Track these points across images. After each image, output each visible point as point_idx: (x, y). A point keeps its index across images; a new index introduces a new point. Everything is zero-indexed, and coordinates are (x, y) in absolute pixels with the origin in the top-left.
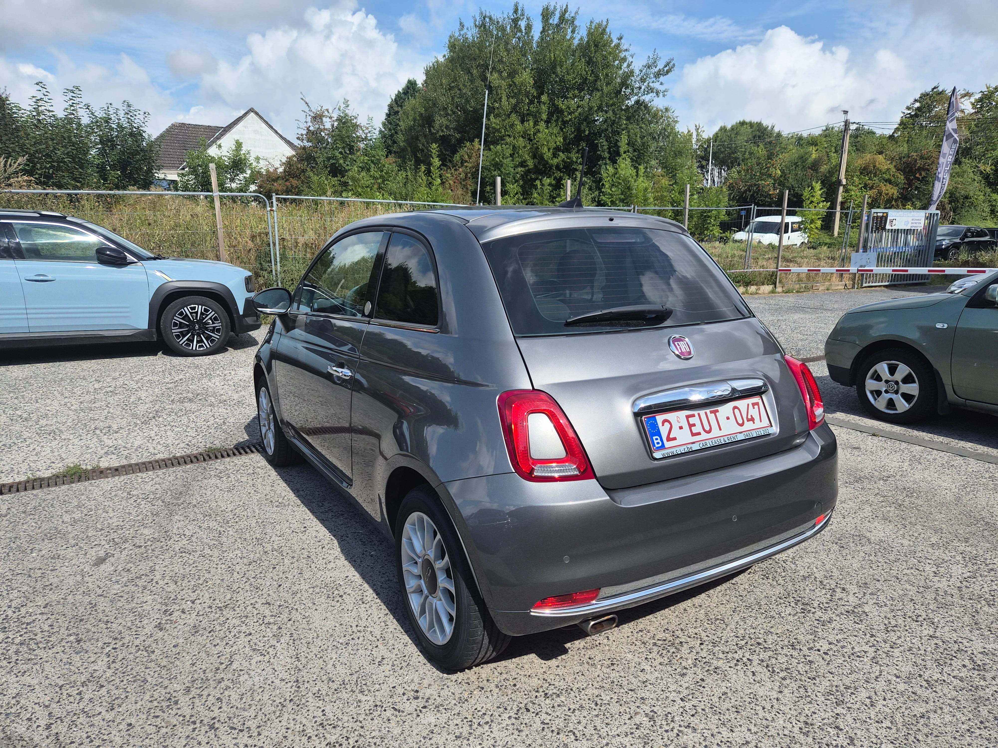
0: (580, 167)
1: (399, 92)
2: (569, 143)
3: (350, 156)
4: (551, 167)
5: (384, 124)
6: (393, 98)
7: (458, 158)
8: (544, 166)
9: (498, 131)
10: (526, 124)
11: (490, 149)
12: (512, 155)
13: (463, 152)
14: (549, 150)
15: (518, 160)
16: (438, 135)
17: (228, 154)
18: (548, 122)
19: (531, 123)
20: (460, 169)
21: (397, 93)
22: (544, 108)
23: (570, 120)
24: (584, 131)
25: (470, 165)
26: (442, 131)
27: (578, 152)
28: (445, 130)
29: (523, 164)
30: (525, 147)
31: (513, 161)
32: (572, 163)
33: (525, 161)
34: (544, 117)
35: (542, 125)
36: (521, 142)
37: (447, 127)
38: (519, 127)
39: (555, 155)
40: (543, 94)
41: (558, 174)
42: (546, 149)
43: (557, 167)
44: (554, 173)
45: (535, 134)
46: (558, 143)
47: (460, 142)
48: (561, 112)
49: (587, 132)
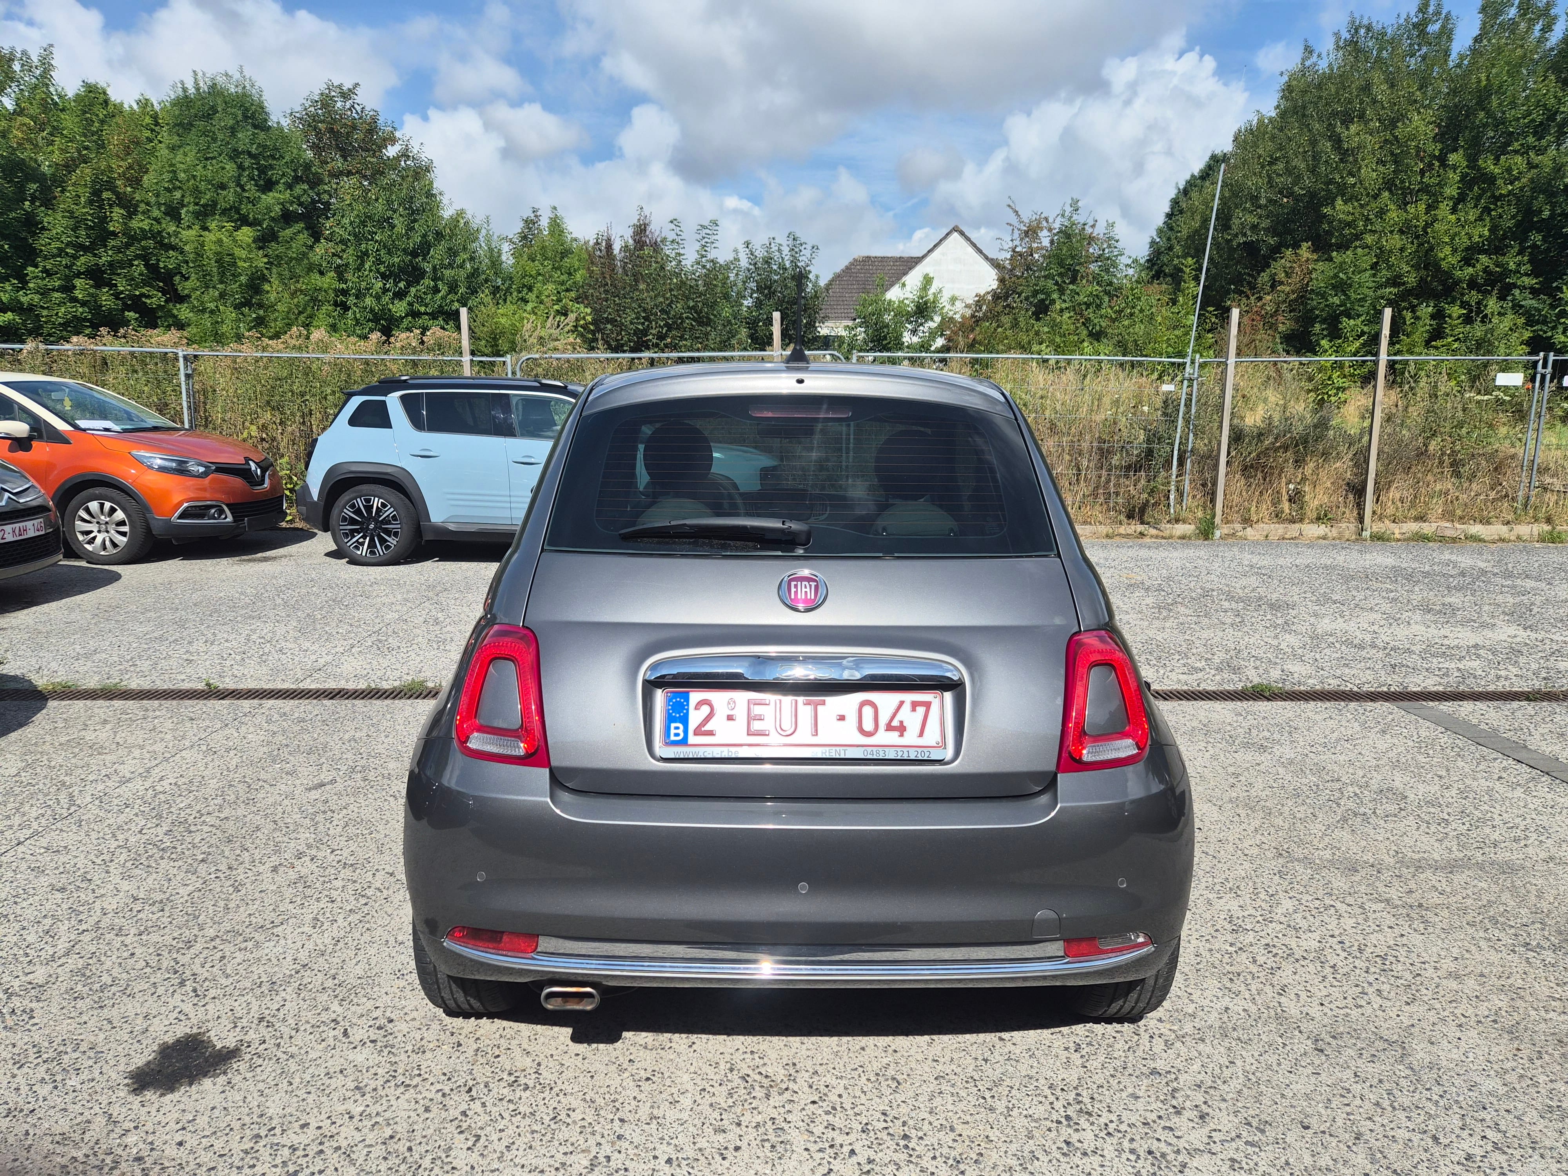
0: (1527, 281)
1: (1193, 176)
2: (1505, 237)
3: (1071, 287)
4: (1457, 282)
5: (1160, 231)
6: (1181, 187)
7: (1266, 279)
8: (1443, 283)
9: (1349, 225)
10: (1411, 209)
11: (1331, 259)
12: (1374, 266)
13: (1278, 267)
14: (1455, 251)
15: (1385, 274)
16: (1234, 243)
17: (911, 296)
18: (1461, 199)
19: (1422, 207)
20: (1269, 298)
21: (1188, 177)
22: (1454, 177)
23: (1510, 192)
24: (1541, 211)
25: (1288, 289)
26: (1245, 235)
27: (1520, 253)
28: (1249, 233)
29: (1395, 281)
30: (1402, 250)
31: (1374, 275)
32: (1507, 272)
33: (1399, 276)
34: (1451, 191)
35: (1444, 208)
36: (1395, 241)
37: (1254, 227)
38: (1394, 215)
39: (1467, 261)
40: (1455, 150)
41: (1473, 297)
42: (1448, 250)
43: (1473, 284)
44: (1463, 295)
45: (1427, 225)
46: (1476, 239)
47: (1276, 250)
48: (1491, 179)
49: (1546, 214)
